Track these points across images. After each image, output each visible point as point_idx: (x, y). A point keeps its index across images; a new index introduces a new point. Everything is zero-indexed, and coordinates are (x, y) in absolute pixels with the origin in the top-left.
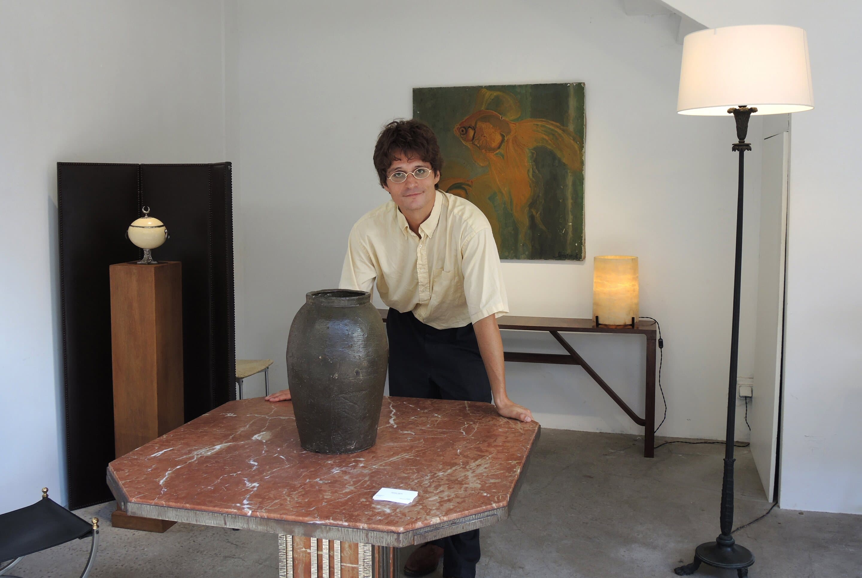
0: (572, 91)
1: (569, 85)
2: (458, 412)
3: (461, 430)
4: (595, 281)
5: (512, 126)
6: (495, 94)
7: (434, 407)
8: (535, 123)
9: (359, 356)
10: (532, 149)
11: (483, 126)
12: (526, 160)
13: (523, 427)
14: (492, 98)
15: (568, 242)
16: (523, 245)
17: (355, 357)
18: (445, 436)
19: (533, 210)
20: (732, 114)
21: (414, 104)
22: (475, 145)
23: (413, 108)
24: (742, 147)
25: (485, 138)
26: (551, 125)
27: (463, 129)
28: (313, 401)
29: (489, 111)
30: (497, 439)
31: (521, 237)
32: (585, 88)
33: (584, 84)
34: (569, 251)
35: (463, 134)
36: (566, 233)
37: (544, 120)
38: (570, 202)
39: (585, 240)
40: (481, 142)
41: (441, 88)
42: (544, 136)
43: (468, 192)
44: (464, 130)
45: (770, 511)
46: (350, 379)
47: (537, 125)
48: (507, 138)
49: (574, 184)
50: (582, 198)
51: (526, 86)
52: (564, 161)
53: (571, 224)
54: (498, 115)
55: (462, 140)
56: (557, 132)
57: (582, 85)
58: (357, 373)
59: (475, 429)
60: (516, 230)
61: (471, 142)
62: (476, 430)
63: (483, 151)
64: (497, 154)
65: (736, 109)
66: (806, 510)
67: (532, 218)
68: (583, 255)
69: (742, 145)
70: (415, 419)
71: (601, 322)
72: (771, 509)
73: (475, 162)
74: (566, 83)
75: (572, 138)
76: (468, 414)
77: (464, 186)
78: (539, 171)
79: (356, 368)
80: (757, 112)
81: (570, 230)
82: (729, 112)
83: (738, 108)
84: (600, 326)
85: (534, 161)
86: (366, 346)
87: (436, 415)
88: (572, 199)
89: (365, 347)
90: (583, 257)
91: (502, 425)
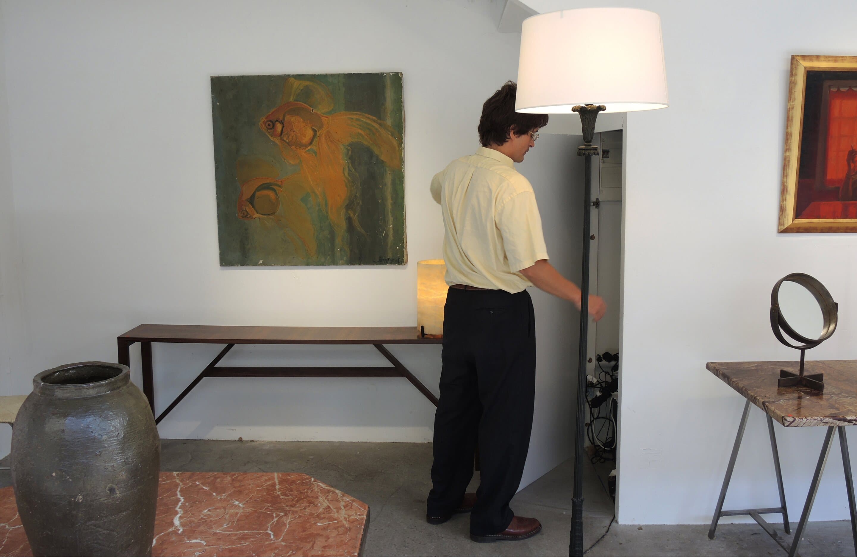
0: (388, 82)
1: (385, 75)
2: (265, 493)
3: (267, 530)
4: (419, 288)
5: (324, 119)
6: (304, 84)
7: (234, 487)
8: (349, 117)
9: (113, 466)
10: (347, 146)
11: (292, 120)
12: (341, 156)
13: (349, 515)
14: (301, 89)
15: (389, 245)
16: (341, 250)
17: (107, 469)
18: (247, 544)
19: (349, 212)
20: (577, 113)
21: (212, 94)
22: (283, 140)
23: (212, 98)
24: (589, 152)
25: (295, 132)
26: (367, 119)
27: (269, 123)
28: (49, 533)
29: (298, 102)
30: (314, 543)
31: (338, 241)
32: (402, 78)
33: (402, 74)
34: (390, 255)
35: (271, 129)
36: (387, 236)
37: (359, 113)
38: (389, 202)
39: (407, 242)
40: (290, 137)
41: (242, 77)
42: (360, 131)
43: (278, 194)
44: (271, 125)
45: (609, 529)
46: (102, 500)
47: (352, 119)
48: (319, 133)
49: (394, 183)
50: (403, 198)
51: (339, 75)
52: (383, 158)
53: (391, 226)
54: (309, 107)
55: (269, 136)
56: (374, 127)
57: (400, 75)
58: (112, 490)
59: (286, 526)
60: (332, 234)
61: (280, 138)
62: (288, 526)
63: (293, 147)
64: (308, 150)
65: (582, 107)
66: (644, 524)
67: (349, 220)
68: (405, 259)
69: (589, 149)
70: (209, 513)
71: (426, 331)
72: (610, 526)
73: (285, 160)
74: (382, 73)
75: (390, 133)
76: (278, 496)
77: (272, 186)
78: (355, 169)
79: (109, 484)
80: (605, 111)
81: (391, 232)
82: (574, 110)
83: (583, 105)
84: (425, 336)
85: (350, 158)
86: (123, 451)
87: (237, 503)
88: (392, 199)
89: (121, 453)
90: (405, 261)
91: (320, 514)
